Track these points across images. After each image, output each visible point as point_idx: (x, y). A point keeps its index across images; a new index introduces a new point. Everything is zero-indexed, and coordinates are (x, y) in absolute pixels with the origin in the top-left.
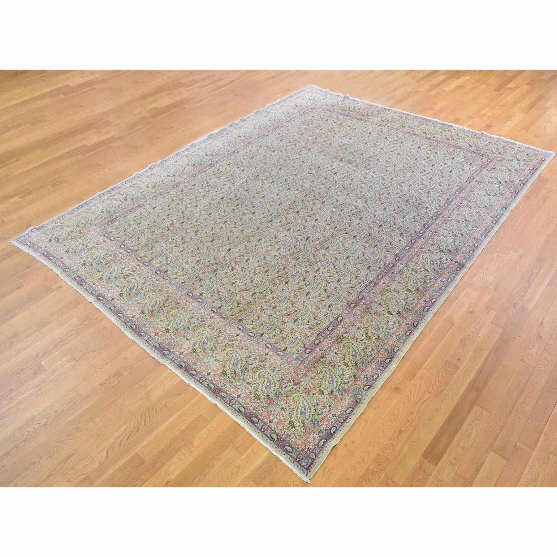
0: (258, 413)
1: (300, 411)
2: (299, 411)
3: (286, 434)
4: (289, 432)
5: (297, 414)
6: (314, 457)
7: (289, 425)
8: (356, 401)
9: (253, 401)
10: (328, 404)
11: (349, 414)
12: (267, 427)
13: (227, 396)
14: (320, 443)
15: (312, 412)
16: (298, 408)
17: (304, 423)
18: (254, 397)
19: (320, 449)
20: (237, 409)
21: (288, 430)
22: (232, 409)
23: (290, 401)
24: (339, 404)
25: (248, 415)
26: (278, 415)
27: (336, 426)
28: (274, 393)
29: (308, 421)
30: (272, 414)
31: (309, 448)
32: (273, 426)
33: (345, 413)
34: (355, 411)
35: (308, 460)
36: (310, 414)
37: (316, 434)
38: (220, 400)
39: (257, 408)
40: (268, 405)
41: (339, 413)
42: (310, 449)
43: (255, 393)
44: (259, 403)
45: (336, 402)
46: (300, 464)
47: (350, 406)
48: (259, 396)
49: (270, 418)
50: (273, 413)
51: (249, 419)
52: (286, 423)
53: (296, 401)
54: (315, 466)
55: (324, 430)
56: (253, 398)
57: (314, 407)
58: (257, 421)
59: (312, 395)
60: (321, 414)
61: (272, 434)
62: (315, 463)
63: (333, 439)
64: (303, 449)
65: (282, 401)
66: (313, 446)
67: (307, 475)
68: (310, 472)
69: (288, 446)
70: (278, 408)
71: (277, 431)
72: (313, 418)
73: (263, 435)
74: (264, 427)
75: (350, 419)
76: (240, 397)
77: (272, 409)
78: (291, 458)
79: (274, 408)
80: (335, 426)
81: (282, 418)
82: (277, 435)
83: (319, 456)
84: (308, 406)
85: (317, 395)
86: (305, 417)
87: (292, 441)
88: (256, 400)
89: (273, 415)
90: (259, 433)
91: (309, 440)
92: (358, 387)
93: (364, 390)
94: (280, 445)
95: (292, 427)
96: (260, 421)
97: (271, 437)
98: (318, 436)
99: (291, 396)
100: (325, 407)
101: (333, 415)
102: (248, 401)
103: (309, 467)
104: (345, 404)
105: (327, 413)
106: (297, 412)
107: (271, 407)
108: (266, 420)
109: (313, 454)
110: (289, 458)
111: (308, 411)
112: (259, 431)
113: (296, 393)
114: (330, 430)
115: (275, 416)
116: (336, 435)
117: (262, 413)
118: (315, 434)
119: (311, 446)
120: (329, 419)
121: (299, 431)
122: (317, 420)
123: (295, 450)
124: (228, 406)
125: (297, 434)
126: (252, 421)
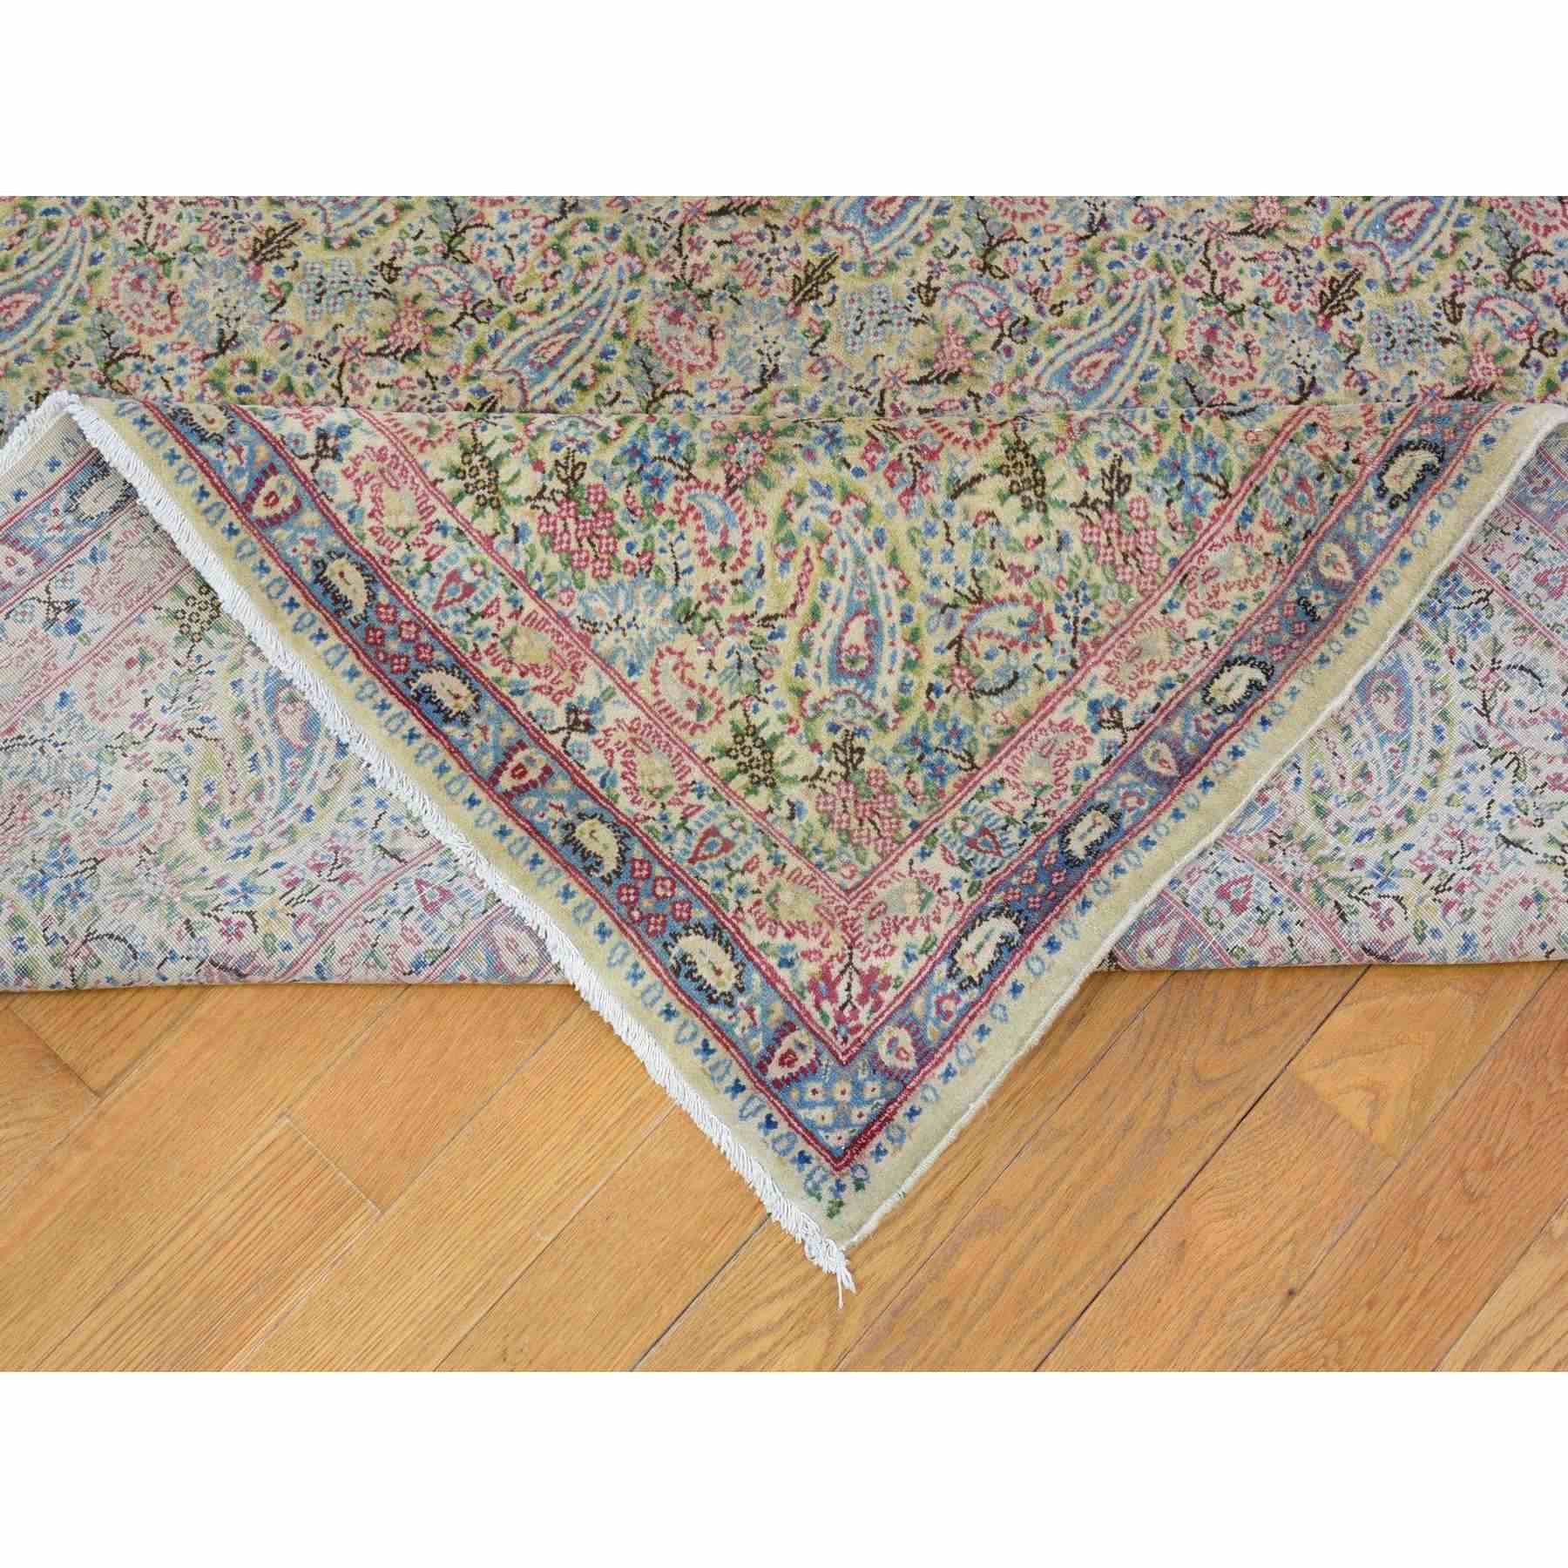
0: (481, 634)
1: (828, 643)
2: (822, 646)
3: (700, 832)
4: (721, 818)
5: (799, 672)
6: (911, 1064)
7: (733, 764)
8: (1303, 602)
9: (441, 514)
10: (1069, 604)
11: (1228, 718)
12: (542, 759)
13: (232, 430)
14: (968, 946)
15: (932, 660)
16: (815, 614)
17: (850, 754)
18: (456, 473)
19: (966, 998)
20: (307, 573)
21: (715, 796)
22: (264, 569)
23: (757, 535)
24: (1155, 612)
25: (393, 646)
26: (648, 664)
27: (1117, 806)
28: (625, 440)
29: (888, 741)
30: (595, 655)
31: (874, 971)
32: (596, 760)
33: (1196, 698)
34: (1283, 699)
35: (858, 1087)
36: (911, 676)
37: (948, 859)
38: (173, 457)
39: (469, 589)
40: (567, 563)
41: (1148, 697)
42: (885, 984)
43: (466, 433)
44: (488, 542)
45: (1136, 597)
46: (790, 1114)
47: (1242, 650)
48: (493, 467)
49: (579, 690)
50: (605, 643)
51: (399, 680)
52: (704, 744)
53: (806, 540)
54: (908, 1144)
55: (1014, 835)
56: (450, 486)
57: (950, 624)
58: (466, 704)
59: (940, 499)
60: (997, 692)
61: (584, 827)
62: (913, 1113)
63: (1086, 904)
64: (825, 975)
65: (690, 530)
66: (910, 957)
67: (831, 1215)
68: (859, 1185)
69: (700, 929)
70: (654, 602)
71: (624, 803)
72: (932, 716)
73: (510, 824)
74: (519, 757)
75: (1236, 753)
76: (336, 455)
77: (600, 607)
78: (721, 1053)
79: (613, 605)
80: (1103, 808)
81: (674, 693)
82: (625, 830)
83: (951, 1059)
84: (897, 605)
85: (984, 498)
86: (868, 704)
87: (741, 891)
88: (467, 505)
89: (606, 664)
90: (472, 802)
91: (881, 893)
92: (1335, 452)
93: (1382, 491)
94: (645, 917)
95: (756, 782)
96: (489, 705)
97: (569, 840)
98: (958, 873)
99: (764, 479)
100: (1036, 629)
101: (1094, 706)
102: (400, 508)
103: (858, 1143)
104: (1203, 624)
105: (1050, 686)
106: (805, 649)
107: (590, 582)
108: (539, 702)
109: (905, 1039)
110: (706, 1050)
111: (892, 651)
112: (471, 788)
113: (810, 455)
114: (1064, 831)
115: (624, 671)
116: (1105, 871)
117: (514, 632)
118: (937, 852)
119: (898, 956)
120: (1063, 740)
121: (811, 815)
122: (966, 740)
123: (756, 978)
124: (232, 532)
125: (790, 841)
126: (421, 702)
